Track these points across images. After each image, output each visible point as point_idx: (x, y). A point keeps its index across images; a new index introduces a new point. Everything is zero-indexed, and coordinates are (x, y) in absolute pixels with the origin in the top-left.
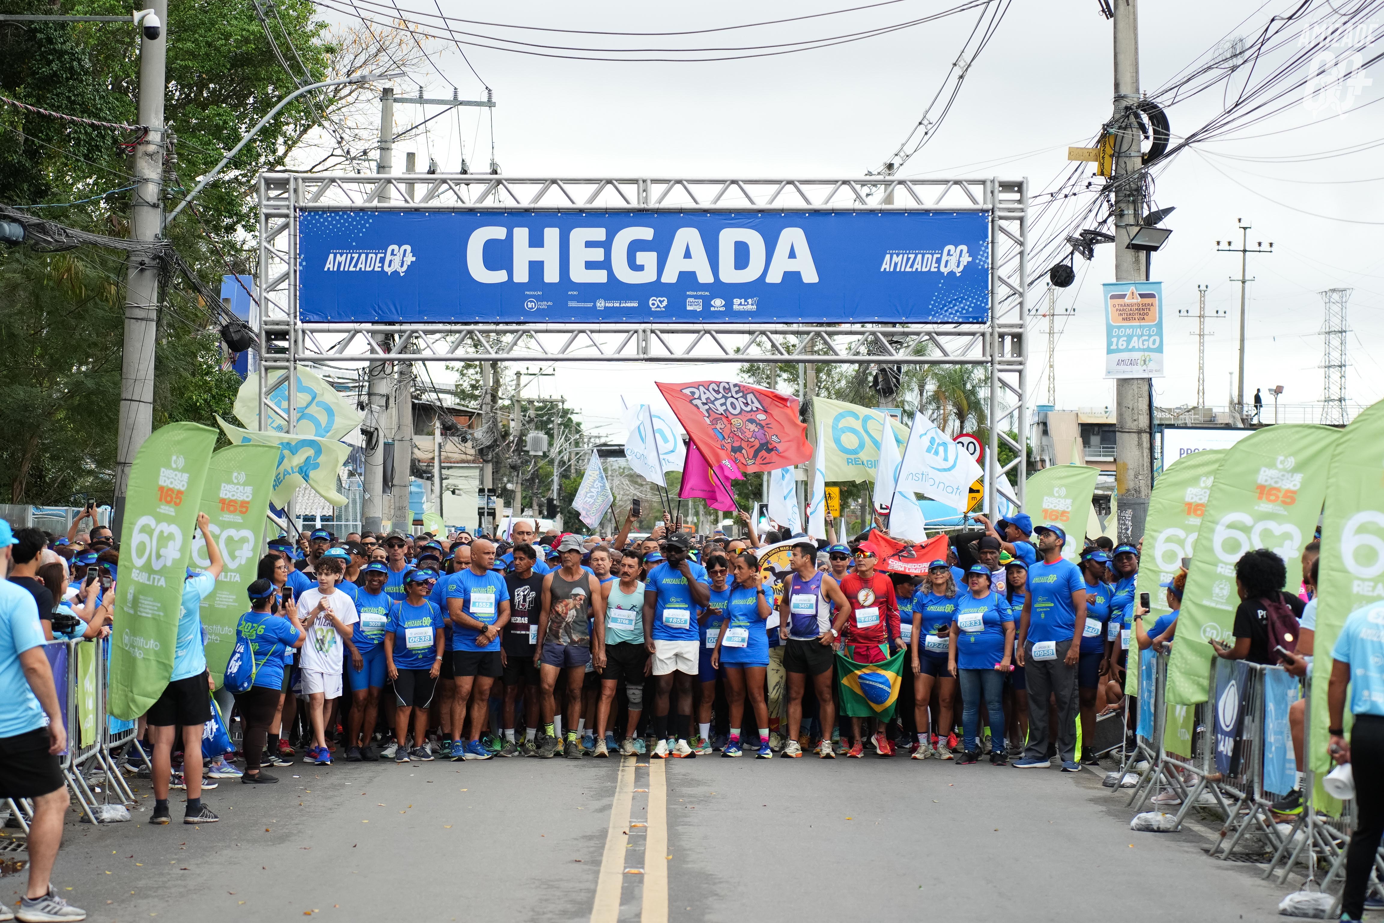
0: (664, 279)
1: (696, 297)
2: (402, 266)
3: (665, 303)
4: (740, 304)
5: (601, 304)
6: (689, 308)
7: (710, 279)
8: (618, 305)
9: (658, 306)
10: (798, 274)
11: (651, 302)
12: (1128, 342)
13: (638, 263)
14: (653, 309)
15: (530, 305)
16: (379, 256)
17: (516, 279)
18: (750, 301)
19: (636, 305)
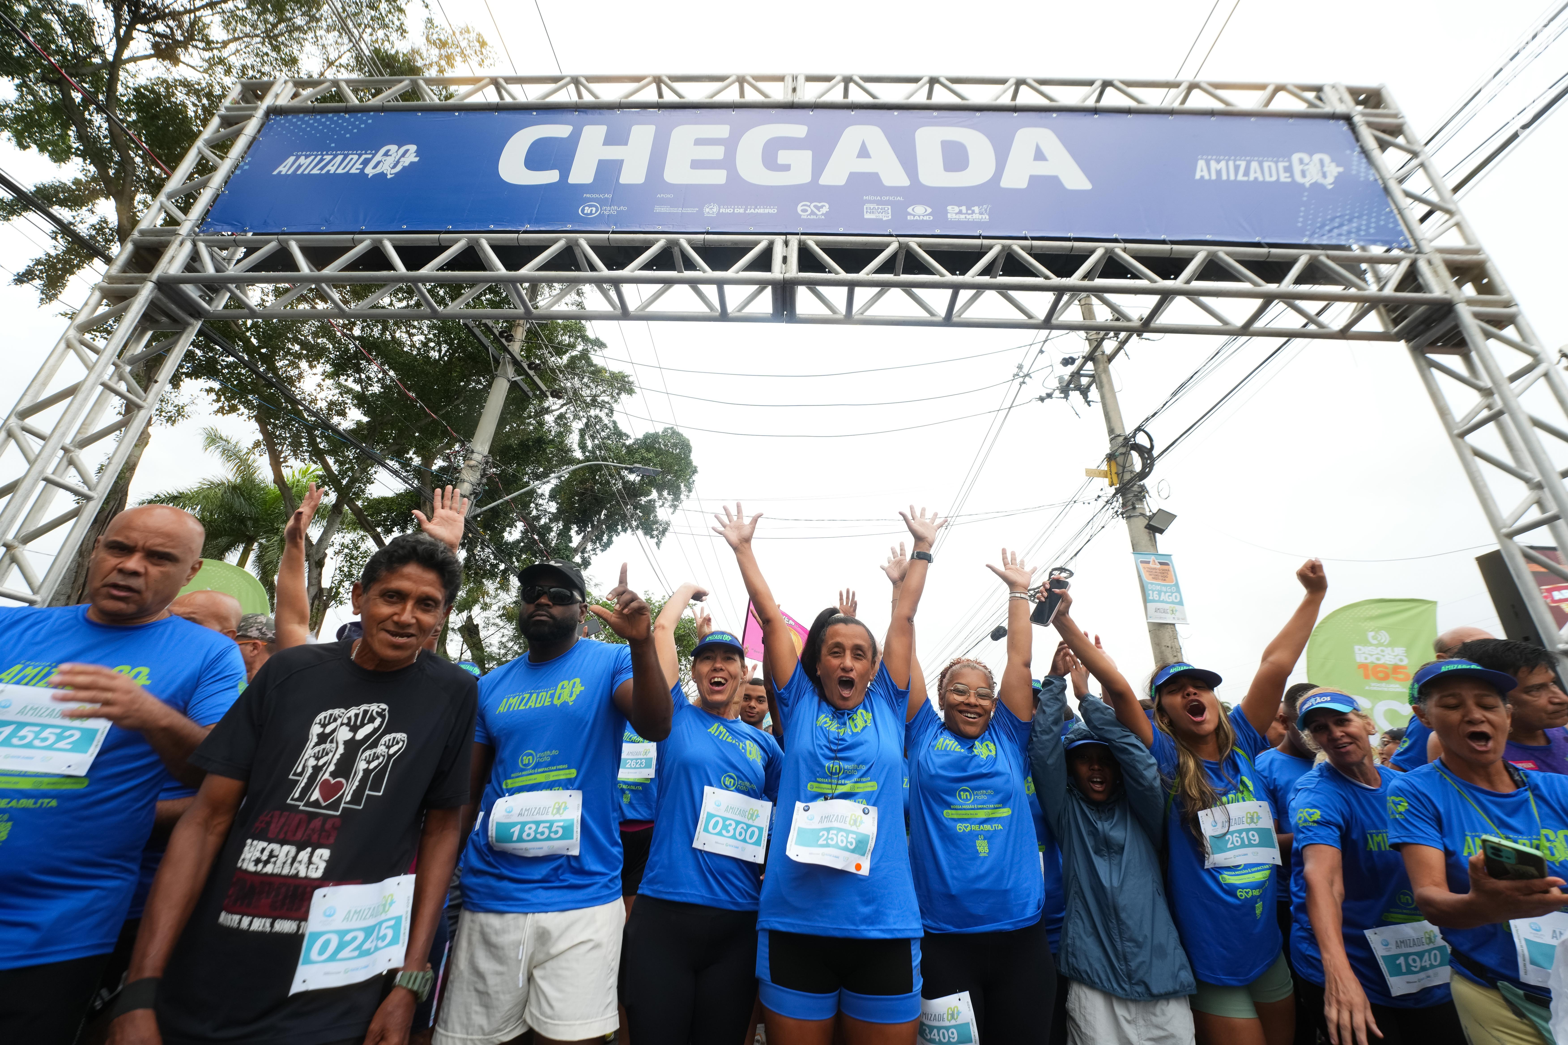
0: (824, 180)
1: (879, 203)
2: (394, 167)
3: (825, 209)
4: (960, 212)
5: (711, 210)
6: (867, 216)
7: (903, 181)
8: (742, 211)
9: (813, 213)
10: (1054, 181)
11: (799, 208)
12: (1160, 595)
13: (781, 161)
14: (804, 216)
15: (587, 210)
16: (364, 157)
17: (573, 179)
18: (976, 209)
19: (773, 211)
